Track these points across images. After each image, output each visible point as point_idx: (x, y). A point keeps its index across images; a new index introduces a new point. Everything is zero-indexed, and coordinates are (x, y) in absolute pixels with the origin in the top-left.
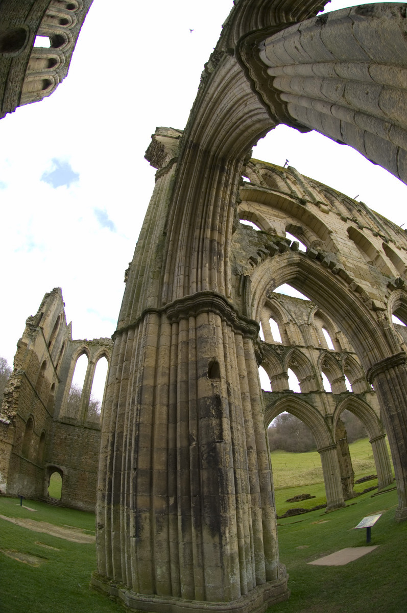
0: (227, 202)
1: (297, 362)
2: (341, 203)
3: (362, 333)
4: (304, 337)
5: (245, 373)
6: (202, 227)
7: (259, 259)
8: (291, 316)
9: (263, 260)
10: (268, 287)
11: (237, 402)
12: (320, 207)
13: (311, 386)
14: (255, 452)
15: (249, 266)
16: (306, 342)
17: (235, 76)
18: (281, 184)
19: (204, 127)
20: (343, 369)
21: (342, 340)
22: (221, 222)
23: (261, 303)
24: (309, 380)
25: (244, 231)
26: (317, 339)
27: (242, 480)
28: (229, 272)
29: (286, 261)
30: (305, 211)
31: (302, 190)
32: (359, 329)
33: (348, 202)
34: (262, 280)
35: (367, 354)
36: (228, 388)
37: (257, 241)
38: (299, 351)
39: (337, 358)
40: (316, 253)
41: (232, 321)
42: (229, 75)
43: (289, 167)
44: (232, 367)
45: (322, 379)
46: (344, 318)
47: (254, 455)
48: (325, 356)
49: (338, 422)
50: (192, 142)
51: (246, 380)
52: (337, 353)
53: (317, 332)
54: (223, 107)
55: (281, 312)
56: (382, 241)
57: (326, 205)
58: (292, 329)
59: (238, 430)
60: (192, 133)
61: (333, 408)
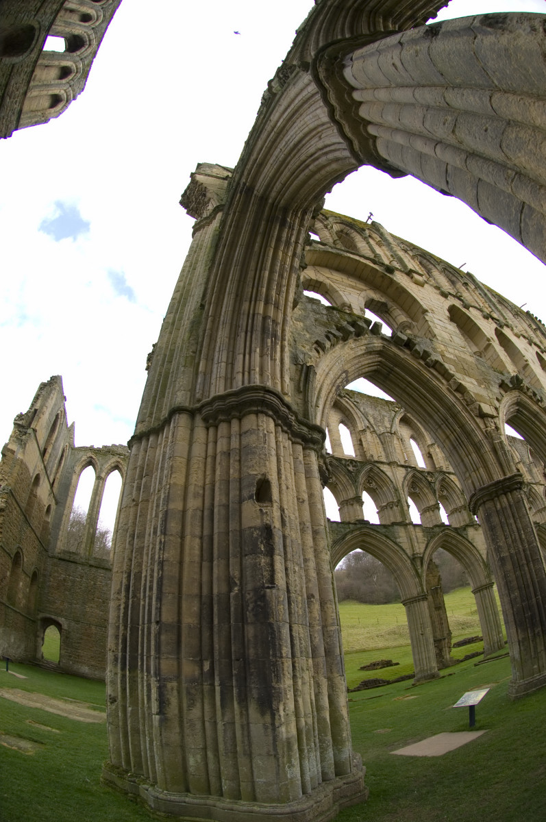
0: (287, 266)
1: (376, 482)
2: (441, 272)
3: (463, 446)
4: (385, 450)
5: (306, 497)
6: (253, 299)
7: (328, 344)
8: (368, 421)
9: (333, 345)
10: (338, 382)
11: (294, 534)
12: (412, 278)
13: (396, 516)
14: (318, 603)
15: (314, 353)
16: (387, 457)
17: (309, 99)
18: (361, 244)
19: (262, 165)
20: (437, 494)
21: (437, 455)
22: (279, 293)
23: (328, 403)
24: (391, 508)
25: (309, 306)
26: (403, 453)
27: (300, 640)
28: (287, 360)
29: (364, 348)
30: (392, 281)
31: (389, 254)
32: (460, 441)
33: (450, 272)
34: (331, 372)
35: (470, 475)
36: (282, 516)
37: (325, 320)
38: (378, 468)
39: (429, 479)
40: (405, 338)
41: (290, 426)
42: (300, 98)
43: (373, 222)
44: (287, 488)
45: (408, 506)
46: (440, 427)
47: (317, 606)
48: (414, 476)
49: (429, 564)
50: (245, 184)
51: (306, 503)
52: (429, 473)
53: (403, 444)
54: (289, 140)
55: (355, 416)
56: (494, 326)
57: (421, 275)
58: (369, 438)
59: (295, 572)
60: (246, 173)
61: (423, 546)
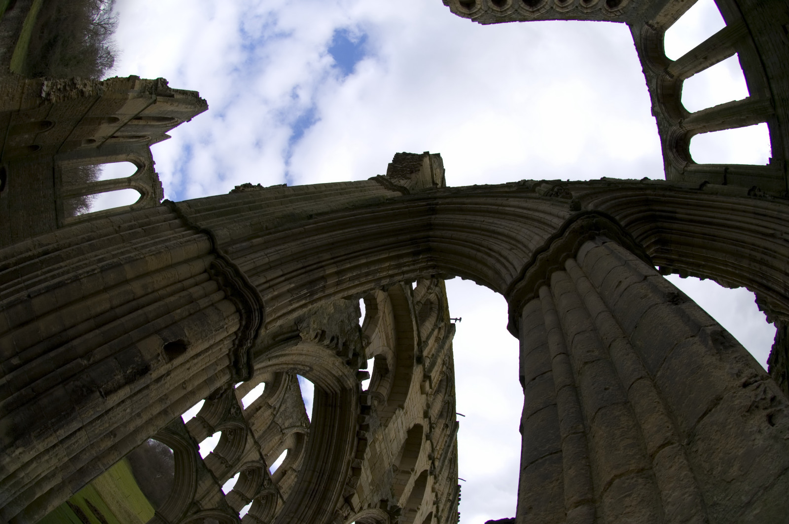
0: (378, 275)
1: (234, 438)
2: (443, 401)
3: (312, 499)
4: (265, 432)
5: (190, 388)
6: (336, 260)
7: (327, 342)
8: (280, 406)
9: (328, 347)
10: (299, 367)
11: (154, 393)
12: (424, 381)
13: (218, 471)
14: (112, 443)
15: (313, 335)
16: (260, 437)
17: (544, 223)
18: (428, 325)
19: (461, 211)
20: (258, 496)
21: (289, 479)
22: (351, 279)
23: (277, 367)
24: (222, 463)
25: (352, 309)
26: (272, 449)
27: (77, 442)
28: (295, 315)
29: (341, 374)
30: (411, 366)
31: (433, 351)
32: (314, 494)
33: (448, 408)
34: (304, 357)
35: (293, 517)
36: (164, 375)
37: (346, 330)
38: (247, 435)
39: (265, 483)
40: (369, 403)
41: (241, 345)
42: (541, 215)
43: (454, 325)
44: (188, 369)
45: (232, 477)
46: (314, 471)
47: (109, 443)
48: (259, 468)
49: (200, 519)
50: (437, 204)
51: (183, 393)
52: (270, 479)
53: (279, 445)
54: (496, 224)
55: (278, 392)
56: (428, 467)
57: (431, 387)
58: (267, 414)
59: (125, 410)
60: (448, 200)
61: (209, 506)
